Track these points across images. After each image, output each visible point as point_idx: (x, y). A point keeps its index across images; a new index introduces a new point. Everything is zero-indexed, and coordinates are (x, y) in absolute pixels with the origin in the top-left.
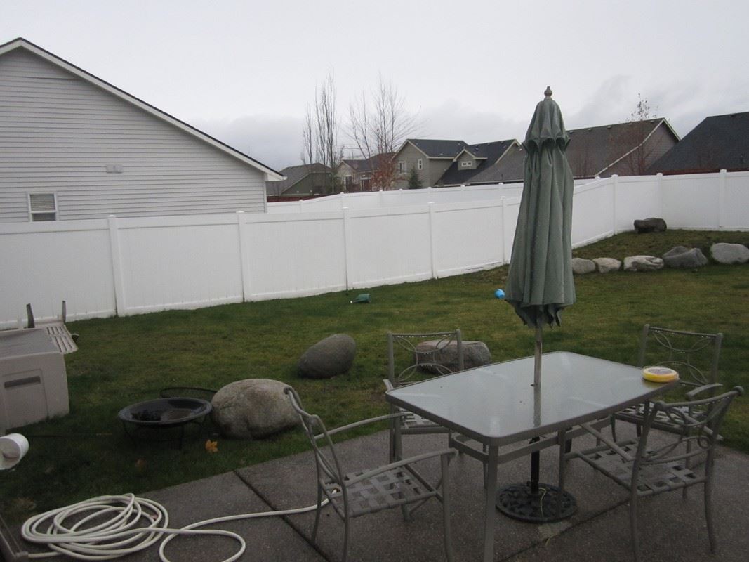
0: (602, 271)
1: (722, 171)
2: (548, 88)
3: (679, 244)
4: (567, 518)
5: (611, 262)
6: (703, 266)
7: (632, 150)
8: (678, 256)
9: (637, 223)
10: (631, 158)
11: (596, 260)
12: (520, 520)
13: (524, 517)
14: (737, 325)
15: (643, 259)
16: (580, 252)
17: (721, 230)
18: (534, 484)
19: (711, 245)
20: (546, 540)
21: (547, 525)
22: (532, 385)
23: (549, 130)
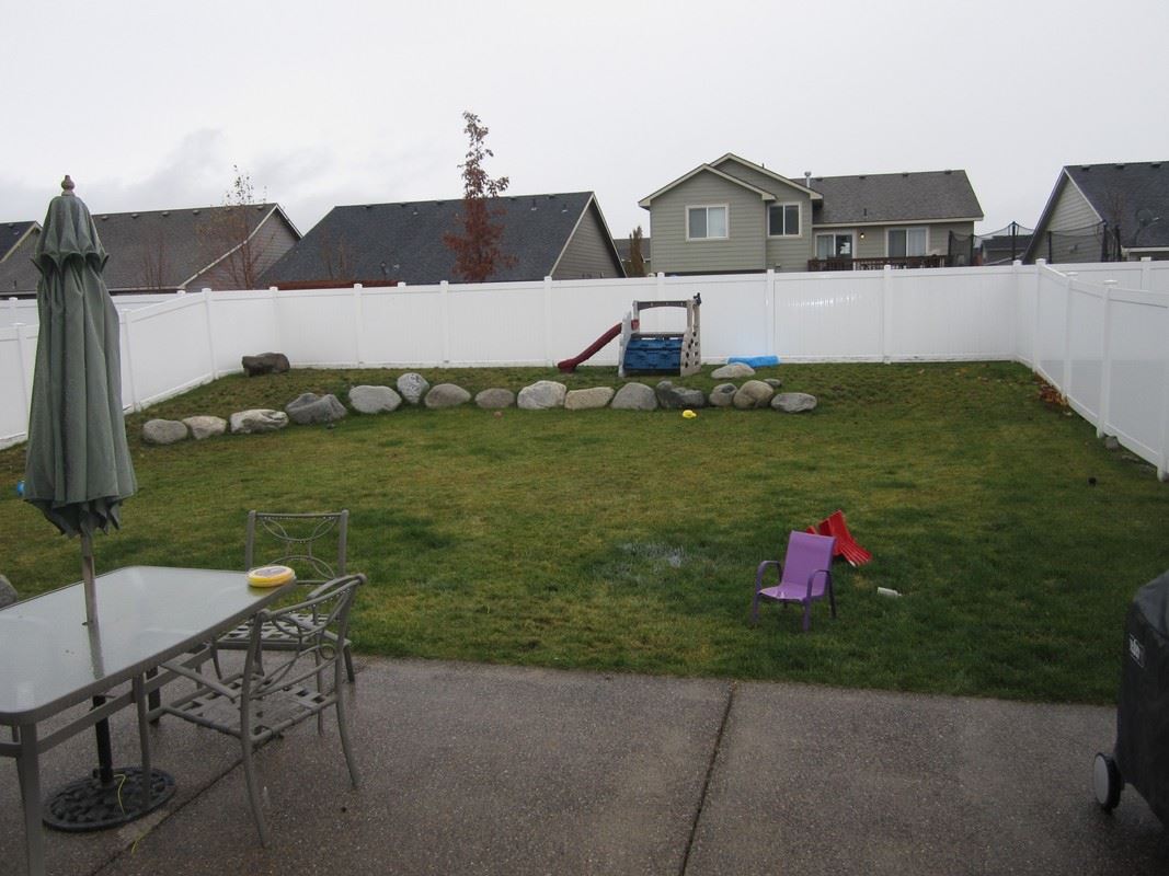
0: (199, 436)
1: (356, 285)
2: (67, 177)
3: (306, 390)
4: (160, 806)
5: (211, 423)
6: (342, 418)
7: (233, 250)
8: (307, 406)
9: (246, 361)
10: (232, 261)
11: (188, 420)
12: (87, 831)
13: (93, 825)
14: (385, 495)
15: (257, 414)
16: (161, 410)
17: (362, 367)
18: (105, 771)
19: (349, 388)
20: (131, 846)
21: (131, 825)
22: (84, 624)
23: (73, 241)
